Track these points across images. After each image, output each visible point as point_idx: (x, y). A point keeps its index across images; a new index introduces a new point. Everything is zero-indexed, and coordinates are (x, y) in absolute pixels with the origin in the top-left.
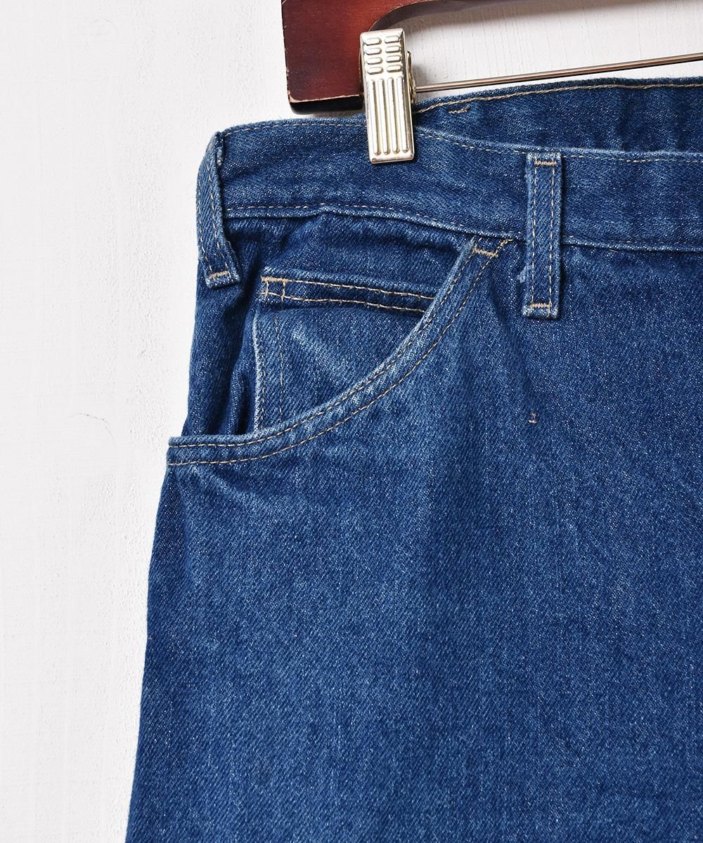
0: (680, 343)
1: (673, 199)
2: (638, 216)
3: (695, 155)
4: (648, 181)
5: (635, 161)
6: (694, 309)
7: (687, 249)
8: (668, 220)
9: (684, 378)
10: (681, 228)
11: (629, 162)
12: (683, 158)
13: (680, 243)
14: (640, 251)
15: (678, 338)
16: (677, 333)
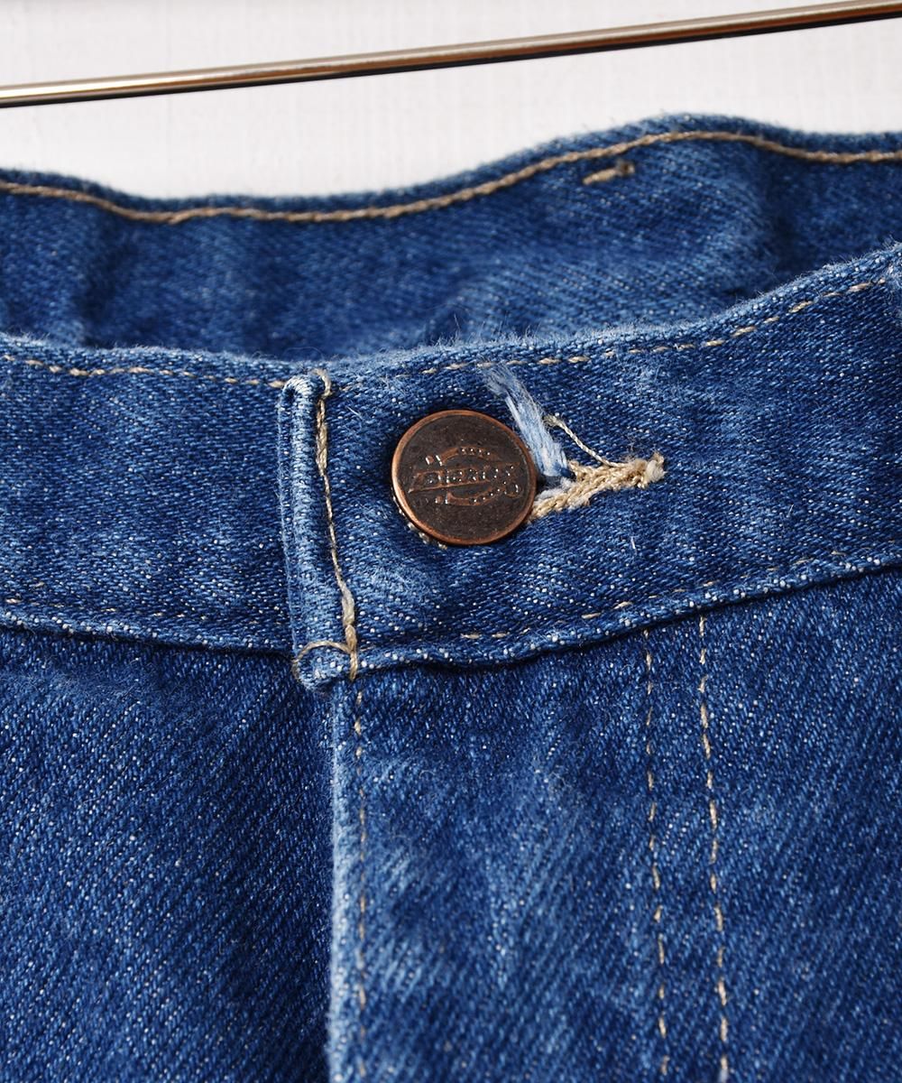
0: (109, 907)
1: (169, 484)
2: (54, 527)
3: (253, 363)
4: (104, 429)
5: (75, 372)
6: (171, 812)
7: (182, 636)
8: (140, 543)
9: (111, 1024)
10: (173, 573)
11: (57, 374)
12: (214, 368)
13: (166, 616)
14: (43, 631)
15: (105, 893)
16: (103, 874)
